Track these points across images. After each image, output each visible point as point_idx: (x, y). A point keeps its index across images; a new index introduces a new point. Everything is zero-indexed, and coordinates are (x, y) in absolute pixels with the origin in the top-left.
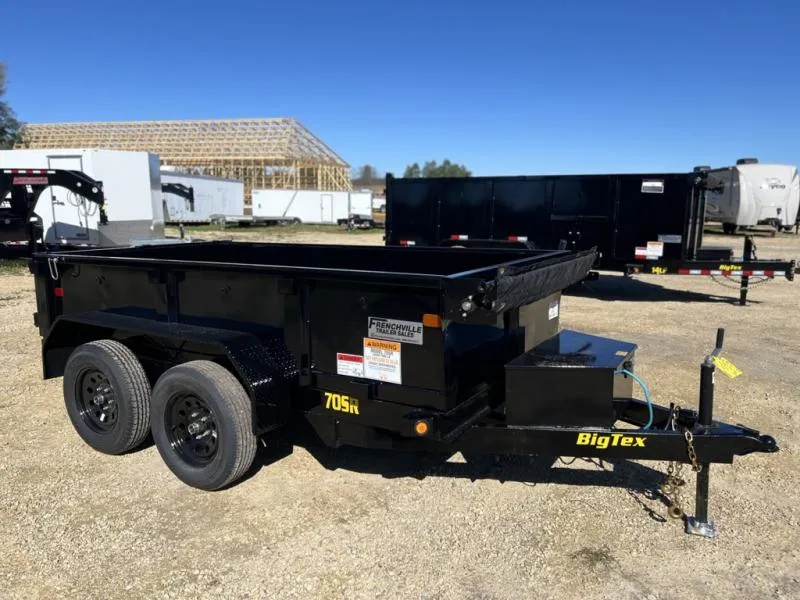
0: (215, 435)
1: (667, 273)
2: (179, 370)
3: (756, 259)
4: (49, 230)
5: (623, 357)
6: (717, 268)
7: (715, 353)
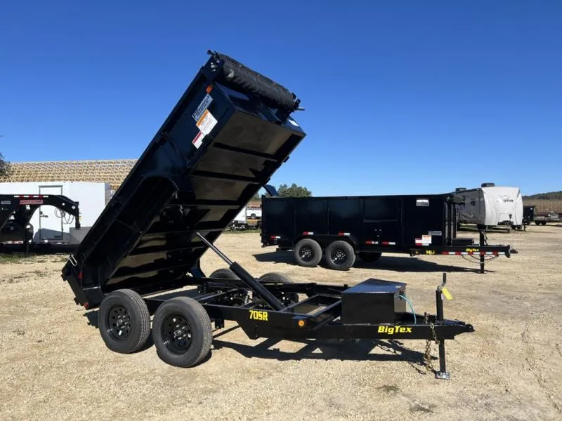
0: (190, 336)
1: (435, 254)
2: (172, 302)
3: (487, 245)
4: (36, 234)
5: (399, 289)
6: (465, 251)
7: (443, 285)
